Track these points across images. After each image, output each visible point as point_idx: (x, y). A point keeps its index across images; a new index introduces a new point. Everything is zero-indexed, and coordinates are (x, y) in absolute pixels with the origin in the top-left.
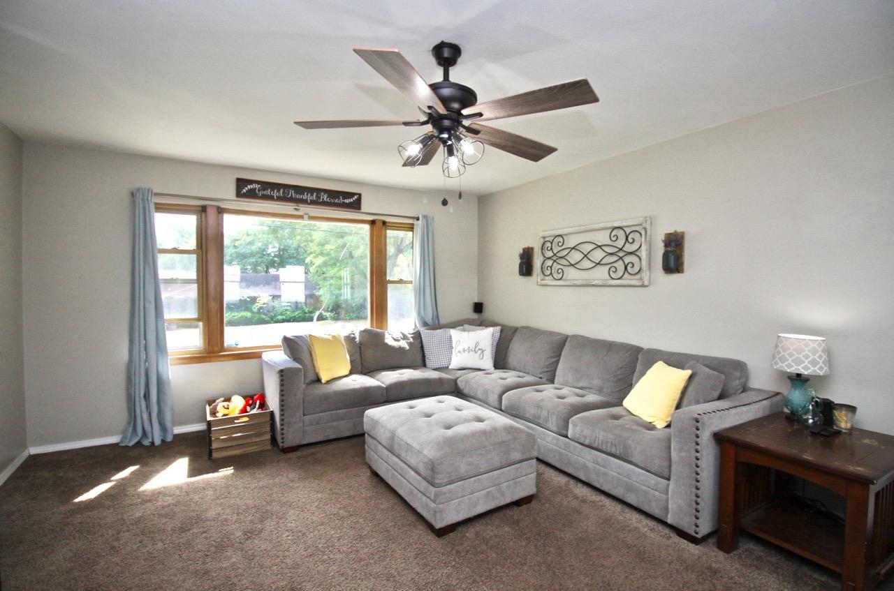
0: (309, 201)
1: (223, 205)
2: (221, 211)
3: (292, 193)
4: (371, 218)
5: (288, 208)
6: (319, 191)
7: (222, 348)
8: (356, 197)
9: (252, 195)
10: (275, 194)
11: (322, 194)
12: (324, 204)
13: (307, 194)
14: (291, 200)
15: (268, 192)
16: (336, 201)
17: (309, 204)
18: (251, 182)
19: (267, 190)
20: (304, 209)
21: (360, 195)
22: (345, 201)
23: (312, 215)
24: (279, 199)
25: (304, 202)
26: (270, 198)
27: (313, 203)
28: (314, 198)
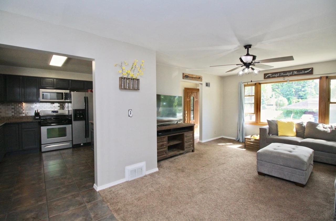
0: (289, 75)
1: (260, 82)
2: (260, 84)
3: (282, 74)
4: (319, 76)
5: (281, 79)
6: (293, 71)
7: (260, 122)
8: (310, 69)
9: (269, 77)
10: (276, 75)
11: (294, 72)
12: (295, 75)
13: (288, 73)
14: (282, 76)
15: (274, 76)
16: (301, 73)
17: (289, 76)
18: (268, 74)
19: (273, 75)
20: (286, 78)
21: (312, 68)
22: (305, 72)
23: (290, 80)
24: (278, 77)
25: (287, 76)
26: (275, 77)
27: (290, 75)
28: (291, 74)
